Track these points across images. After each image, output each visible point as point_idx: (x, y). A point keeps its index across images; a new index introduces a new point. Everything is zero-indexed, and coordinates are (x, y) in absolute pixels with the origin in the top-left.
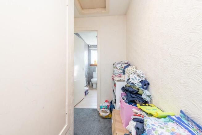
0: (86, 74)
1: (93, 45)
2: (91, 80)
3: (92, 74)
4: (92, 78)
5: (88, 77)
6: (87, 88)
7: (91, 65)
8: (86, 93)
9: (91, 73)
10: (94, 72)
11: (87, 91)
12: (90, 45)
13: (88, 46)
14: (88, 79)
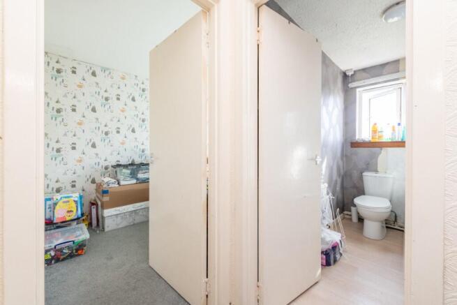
0: (335, 176)
1: (364, 70)
2: (357, 201)
3: (361, 178)
4: (361, 192)
5: (343, 187)
6: (335, 237)
7: (355, 145)
8: (329, 257)
9: (355, 174)
10: (368, 169)
11: (334, 248)
12: (349, 74)
13: (345, 76)
14: (343, 194)
